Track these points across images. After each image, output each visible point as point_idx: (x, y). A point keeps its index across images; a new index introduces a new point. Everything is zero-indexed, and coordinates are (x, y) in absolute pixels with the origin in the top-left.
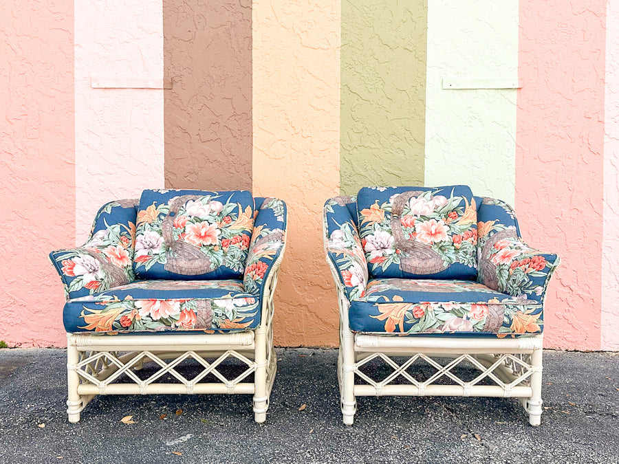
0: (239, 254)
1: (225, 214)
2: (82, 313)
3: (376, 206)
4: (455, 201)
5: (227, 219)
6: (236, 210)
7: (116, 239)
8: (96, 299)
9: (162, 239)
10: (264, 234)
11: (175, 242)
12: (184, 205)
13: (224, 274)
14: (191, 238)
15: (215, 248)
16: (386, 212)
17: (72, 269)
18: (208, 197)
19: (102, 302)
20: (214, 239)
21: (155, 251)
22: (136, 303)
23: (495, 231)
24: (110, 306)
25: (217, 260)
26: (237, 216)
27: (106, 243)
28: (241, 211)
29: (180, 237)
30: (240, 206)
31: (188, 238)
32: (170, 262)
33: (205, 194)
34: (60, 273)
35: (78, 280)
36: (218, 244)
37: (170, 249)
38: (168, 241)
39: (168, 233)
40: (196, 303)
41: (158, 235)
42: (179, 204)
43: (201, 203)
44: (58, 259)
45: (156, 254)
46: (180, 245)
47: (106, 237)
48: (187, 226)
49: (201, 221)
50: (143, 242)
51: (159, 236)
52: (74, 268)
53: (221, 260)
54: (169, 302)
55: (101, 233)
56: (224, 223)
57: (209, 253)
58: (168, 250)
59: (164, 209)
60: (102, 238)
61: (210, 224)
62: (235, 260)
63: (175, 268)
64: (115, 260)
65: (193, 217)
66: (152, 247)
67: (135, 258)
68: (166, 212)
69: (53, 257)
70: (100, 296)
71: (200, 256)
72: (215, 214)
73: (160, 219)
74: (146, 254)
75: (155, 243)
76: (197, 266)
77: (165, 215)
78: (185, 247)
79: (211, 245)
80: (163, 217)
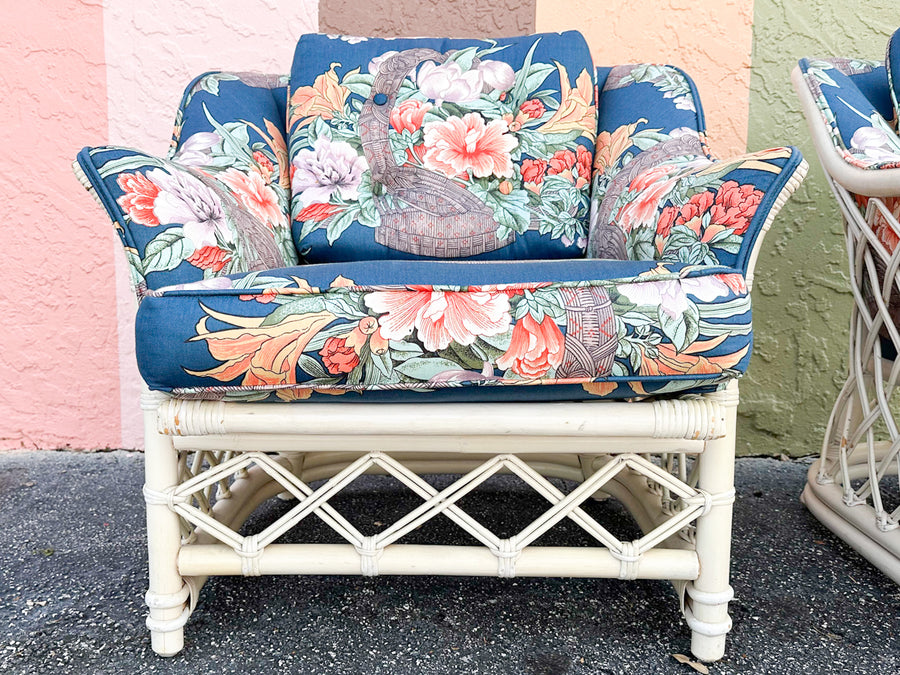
0: (572, 199)
1: (520, 94)
2: (201, 328)
5: (530, 106)
6: (552, 81)
7: (245, 158)
8: (239, 285)
9: (363, 163)
12: (412, 74)
14: (438, 158)
15: (504, 186)
17: (150, 202)
18: (471, 53)
19: (261, 293)
21: (347, 194)
22: (370, 300)
25: (514, 215)
26: (558, 97)
27: (221, 162)
28: (565, 85)
29: (410, 155)
30: (562, 69)
32: (389, 221)
33: (462, 45)
34: (115, 213)
35: (169, 238)
36: (509, 174)
37: (384, 189)
39: (378, 147)
41: (352, 152)
42: (399, 70)
43: (455, 65)
44: (104, 172)
45: (351, 201)
46: (412, 178)
47: (216, 149)
48: (427, 126)
49: (462, 112)
50: (314, 168)
51: (354, 152)
52: (157, 201)
53: (525, 215)
54: (474, 296)
55: (200, 140)
56: (524, 117)
57: (491, 198)
58: (377, 193)
59: (360, 83)
60: (208, 151)
61: (487, 120)
62: (563, 215)
63: (404, 237)
64: (252, 203)
65: (439, 102)
66: (340, 182)
67: (297, 210)
68: (365, 91)
69: (91, 162)
70: (251, 278)
71: (469, 205)
72: (495, 95)
73: (353, 110)
74: (325, 199)
76: (462, 230)
77: (363, 100)
78: (426, 180)
79: (492, 178)
80: (359, 105)
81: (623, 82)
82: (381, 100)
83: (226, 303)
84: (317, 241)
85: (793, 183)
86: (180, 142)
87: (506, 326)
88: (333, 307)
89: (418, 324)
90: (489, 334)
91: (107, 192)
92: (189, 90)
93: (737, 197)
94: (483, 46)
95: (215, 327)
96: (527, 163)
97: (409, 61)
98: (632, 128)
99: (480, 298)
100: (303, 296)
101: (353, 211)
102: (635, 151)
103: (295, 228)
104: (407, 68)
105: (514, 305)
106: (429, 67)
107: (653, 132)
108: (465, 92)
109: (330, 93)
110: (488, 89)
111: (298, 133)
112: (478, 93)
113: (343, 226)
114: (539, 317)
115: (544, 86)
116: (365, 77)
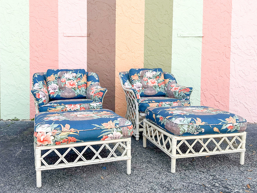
0: (84, 90)
1: (77, 77)
2: (48, 110)
3: (136, 74)
4: (159, 73)
5: (79, 79)
6: (81, 76)
8: (51, 105)
9: (58, 86)
10: (93, 84)
11: (62, 87)
12: (63, 75)
13: (80, 97)
14: (68, 86)
15: (76, 89)
16: (139, 77)
20: (75, 86)
23: (170, 82)
24: (57, 107)
26: (82, 78)
28: (83, 76)
31: (67, 86)
32: (62, 94)
34: (35, 97)
36: (77, 87)
38: (60, 87)
40: (84, 105)
42: (62, 74)
43: (69, 74)
45: (57, 92)
49: (70, 80)
53: (79, 92)
54: (76, 105)
55: (36, 84)
60: (38, 86)
61: (74, 81)
62: (83, 92)
65: (67, 78)
66: (55, 89)
67: (49, 93)
68: (57, 77)
72: (74, 77)
74: (53, 91)
75: (56, 87)
76: (71, 95)
77: (57, 78)
80: (57, 79)
81: (90, 75)
82: (59, 78)
83: (51, 107)
84: (53, 97)
85: (106, 92)
86: (34, 84)
87: (79, 108)
88: (62, 107)
89: (71, 108)
90: (78, 109)
91: (35, 95)
92: (33, 77)
93: (101, 93)
94: (72, 71)
95: (49, 109)
96: (79, 86)
97: (63, 73)
98: (91, 81)
99: (77, 105)
100: (59, 106)
101: (57, 93)
102: (91, 84)
103: (49, 95)
104: (63, 74)
105: (80, 106)
106: (65, 74)
107: (93, 82)
108: (70, 77)
109: (53, 77)
110: (73, 76)
111: (49, 83)
112: (72, 77)
113: (56, 95)
114: (83, 107)
115: (80, 76)
116: (57, 75)
